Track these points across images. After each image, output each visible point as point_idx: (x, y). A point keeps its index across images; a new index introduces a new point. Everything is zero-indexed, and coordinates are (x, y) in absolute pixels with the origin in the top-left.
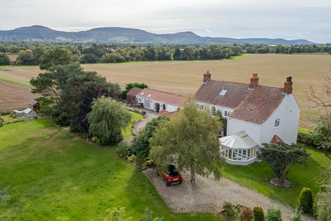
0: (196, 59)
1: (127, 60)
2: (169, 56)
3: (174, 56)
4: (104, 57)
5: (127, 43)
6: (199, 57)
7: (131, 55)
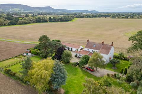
0: (58, 21)
1: (29, 23)
2: (47, 20)
3: (49, 20)
4: (19, 22)
5: (20, 11)
6: (59, 21)
7: (31, 20)
